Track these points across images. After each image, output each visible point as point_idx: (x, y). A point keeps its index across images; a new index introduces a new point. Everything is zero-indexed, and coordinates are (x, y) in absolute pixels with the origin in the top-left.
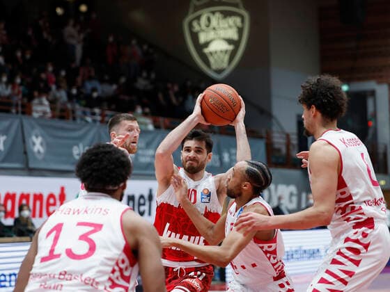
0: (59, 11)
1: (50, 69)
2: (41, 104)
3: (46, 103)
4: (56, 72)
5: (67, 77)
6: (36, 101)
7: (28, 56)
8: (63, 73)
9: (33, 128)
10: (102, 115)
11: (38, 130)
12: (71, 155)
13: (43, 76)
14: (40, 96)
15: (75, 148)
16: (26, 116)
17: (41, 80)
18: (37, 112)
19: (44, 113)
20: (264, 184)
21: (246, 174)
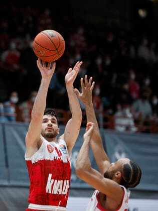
0: (142, 13)
1: (133, 76)
2: (125, 117)
3: (129, 115)
4: (140, 80)
5: (151, 85)
7: (108, 62)
8: (147, 82)
9: (116, 143)
11: (121, 146)
13: (126, 87)
16: (108, 131)
17: (124, 92)
18: (121, 126)
19: (128, 128)
20: (130, 182)
21: (123, 167)
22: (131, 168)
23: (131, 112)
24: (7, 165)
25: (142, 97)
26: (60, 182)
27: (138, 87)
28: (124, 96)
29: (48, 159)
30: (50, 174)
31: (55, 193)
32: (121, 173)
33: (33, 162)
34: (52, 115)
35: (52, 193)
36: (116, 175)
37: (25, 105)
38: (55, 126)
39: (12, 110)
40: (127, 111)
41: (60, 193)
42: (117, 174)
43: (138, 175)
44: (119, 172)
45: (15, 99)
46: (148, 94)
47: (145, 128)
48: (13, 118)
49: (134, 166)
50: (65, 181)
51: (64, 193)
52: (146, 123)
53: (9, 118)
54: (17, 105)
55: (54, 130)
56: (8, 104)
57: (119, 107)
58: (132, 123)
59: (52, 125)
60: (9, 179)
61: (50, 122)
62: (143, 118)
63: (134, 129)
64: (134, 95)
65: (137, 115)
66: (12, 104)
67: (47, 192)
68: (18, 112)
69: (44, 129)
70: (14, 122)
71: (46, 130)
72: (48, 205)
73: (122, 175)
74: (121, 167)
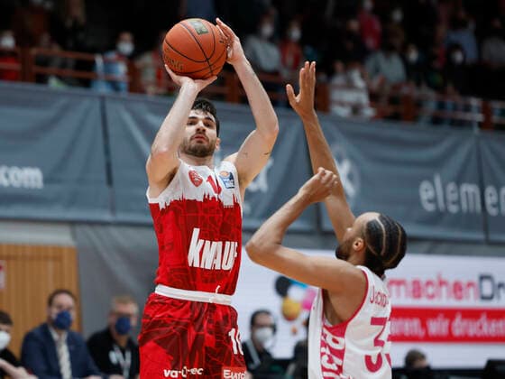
2: (350, 86)
3: (360, 83)
6: (338, 80)
8: (397, 16)
10: (486, 111)
12: (417, 201)
13: (354, 25)
14: (347, 68)
15: (425, 185)
17: (350, 35)
18: (342, 104)
19: (356, 109)
20: (382, 253)
21: (365, 227)
22: (382, 226)
23: (363, 76)
24: (110, 181)
25: (387, 47)
26: (217, 245)
27: (377, 26)
28: (350, 45)
29: (192, 199)
30: (195, 229)
31: (208, 267)
32: (364, 239)
33: (162, 206)
34: (205, 111)
35: (202, 267)
36: (355, 247)
37: (147, 60)
38: (211, 132)
39: (121, 69)
40: (356, 76)
41: (218, 267)
42: (357, 244)
43: (400, 239)
44: (360, 239)
45: (126, 47)
46: (397, 42)
47: (390, 110)
48: (124, 86)
49: (387, 222)
50: (228, 243)
51: (225, 268)
52: (393, 100)
53: (114, 85)
54: (131, 59)
55: (208, 140)
56: (112, 56)
57: (339, 66)
58: (364, 98)
59: (204, 130)
60: (113, 210)
61: (201, 124)
62: (387, 89)
63: (369, 112)
64: (370, 42)
65: (376, 83)
66: (121, 56)
67: (190, 265)
68: (134, 73)
69: (189, 137)
70: (124, 94)
71: (191, 139)
72: (196, 290)
73: (364, 243)
74: (363, 227)
